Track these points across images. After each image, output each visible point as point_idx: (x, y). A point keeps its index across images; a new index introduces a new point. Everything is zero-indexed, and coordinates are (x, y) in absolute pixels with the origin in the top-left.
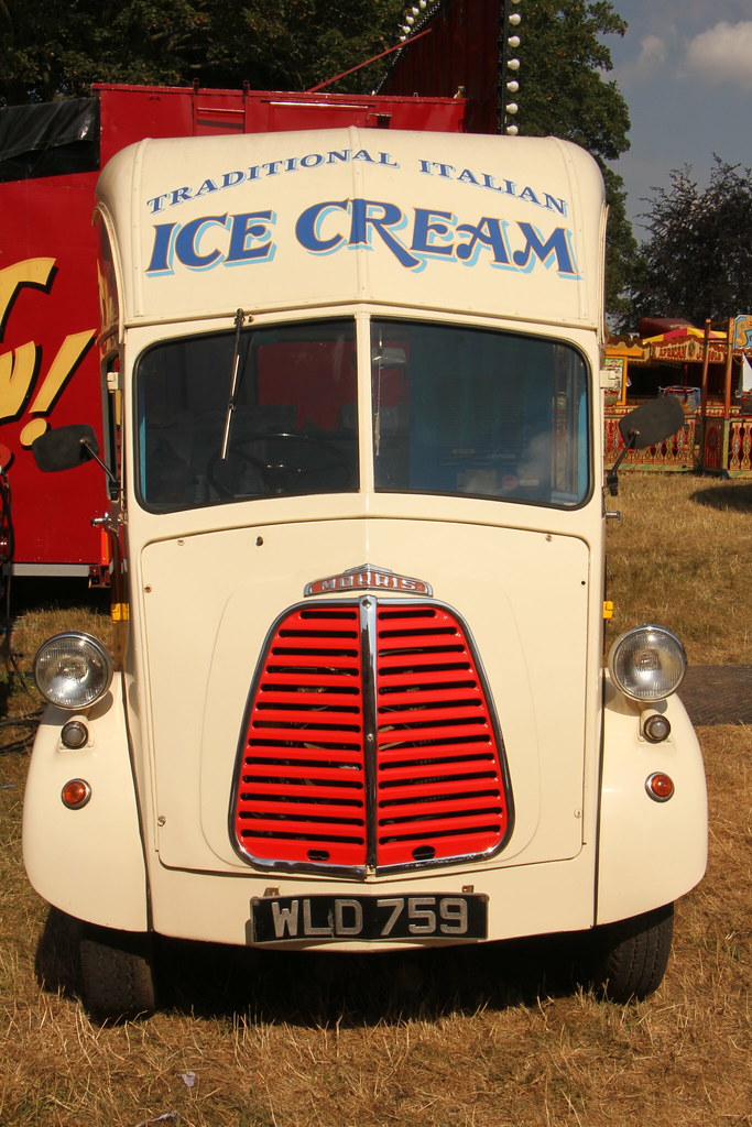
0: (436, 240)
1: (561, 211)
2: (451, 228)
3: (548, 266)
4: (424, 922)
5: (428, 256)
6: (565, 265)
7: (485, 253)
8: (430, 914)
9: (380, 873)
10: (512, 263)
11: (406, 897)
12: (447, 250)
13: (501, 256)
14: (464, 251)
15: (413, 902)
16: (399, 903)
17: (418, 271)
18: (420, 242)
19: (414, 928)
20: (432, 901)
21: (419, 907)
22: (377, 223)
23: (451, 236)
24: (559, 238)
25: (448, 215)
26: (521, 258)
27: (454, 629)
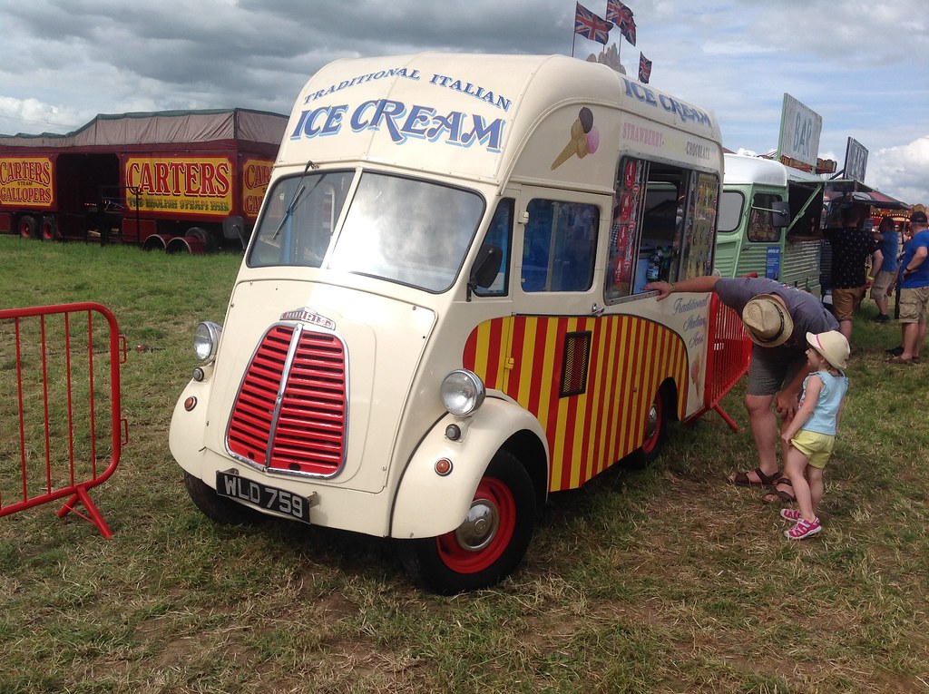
0: (419, 126)
1: (505, 107)
2: (430, 118)
3: (481, 143)
4: (286, 506)
5: (409, 135)
6: (494, 143)
7: (446, 135)
8: (288, 502)
9: (269, 471)
10: (459, 141)
11: (279, 490)
12: (422, 132)
13: (454, 136)
14: (432, 132)
15: (281, 494)
16: (275, 492)
17: (399, 144)
18: (407, 127)
19: (282, 508)
20: (289, 496)
21: (284, 497)
22: (388, 114)
23: (428, 123)
24: (496, 126)
25: (431, 110)
26: (466, 138)
27: (340, 350)
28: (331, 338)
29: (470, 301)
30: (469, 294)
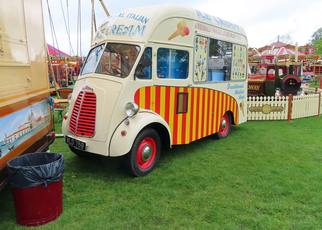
16: (77, 141)
19: (79, 146)
20: (80, 143)
25: (123, 26)
27: (95, 97)
28: (93, 94)
29: (135, 80)
30: (135, 78)
